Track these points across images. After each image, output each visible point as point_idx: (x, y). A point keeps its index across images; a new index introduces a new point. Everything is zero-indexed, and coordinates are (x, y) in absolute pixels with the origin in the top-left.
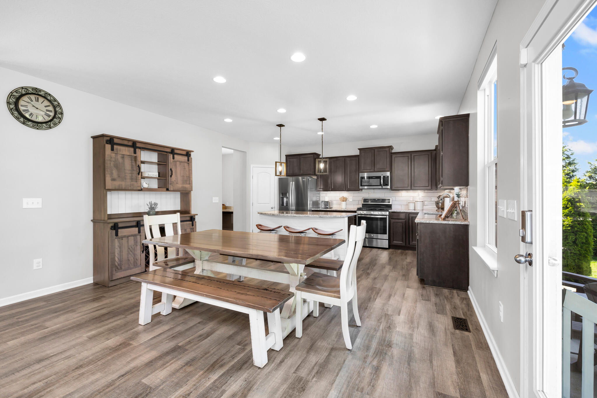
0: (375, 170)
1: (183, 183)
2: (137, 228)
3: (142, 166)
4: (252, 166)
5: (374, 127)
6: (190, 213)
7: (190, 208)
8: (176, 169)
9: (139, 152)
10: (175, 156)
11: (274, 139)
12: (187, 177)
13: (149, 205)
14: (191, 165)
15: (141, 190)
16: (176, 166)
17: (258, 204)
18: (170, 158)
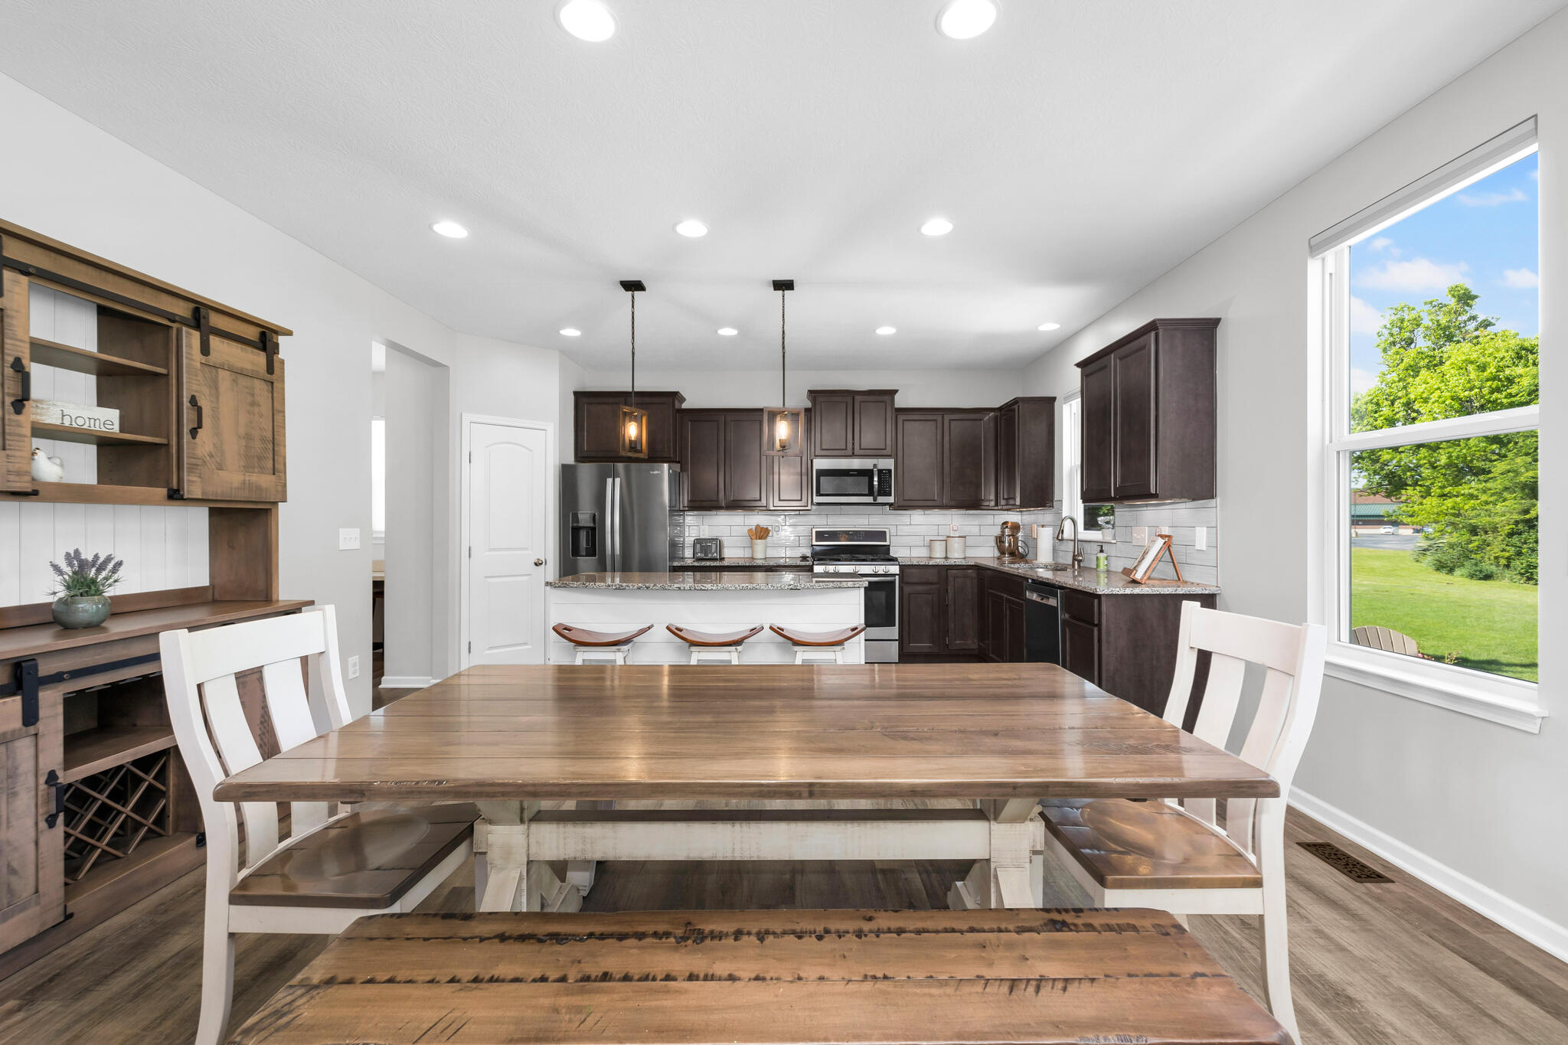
0: (855, 454)
1: (248, 468)
2: (18, 699)
3: (38, 372)
4: (467, 417)
5: (886, 331)
6: (274, 598)
7: (274, 577)
8: (218, 402)
9: (17, 289)
10: (215, 342)
11: (562, 332)
12: (263, 440)
13: (68, 570)
14: (283, 389)
15: (34, 494)
16: (217, 389)
17: (491, 550)
18: (190, 346)
